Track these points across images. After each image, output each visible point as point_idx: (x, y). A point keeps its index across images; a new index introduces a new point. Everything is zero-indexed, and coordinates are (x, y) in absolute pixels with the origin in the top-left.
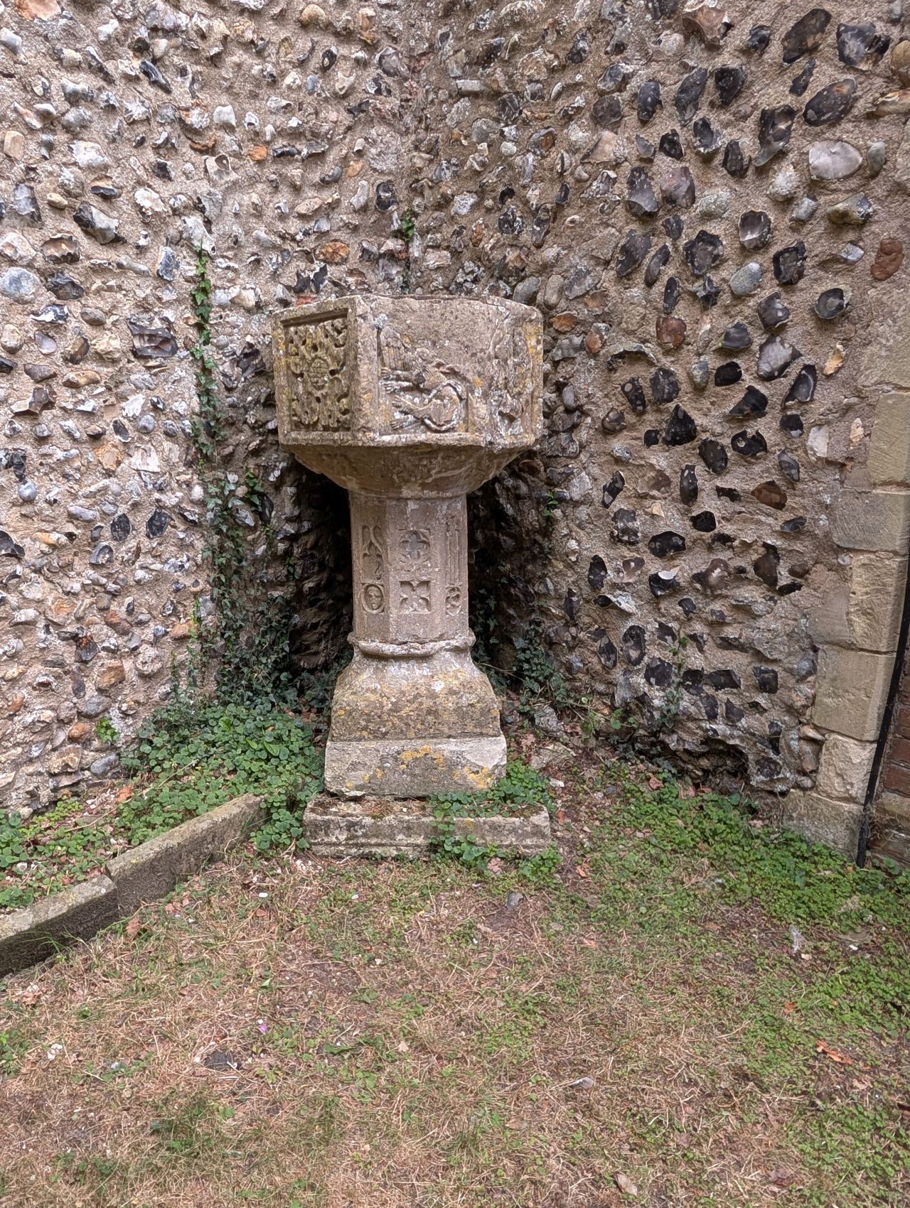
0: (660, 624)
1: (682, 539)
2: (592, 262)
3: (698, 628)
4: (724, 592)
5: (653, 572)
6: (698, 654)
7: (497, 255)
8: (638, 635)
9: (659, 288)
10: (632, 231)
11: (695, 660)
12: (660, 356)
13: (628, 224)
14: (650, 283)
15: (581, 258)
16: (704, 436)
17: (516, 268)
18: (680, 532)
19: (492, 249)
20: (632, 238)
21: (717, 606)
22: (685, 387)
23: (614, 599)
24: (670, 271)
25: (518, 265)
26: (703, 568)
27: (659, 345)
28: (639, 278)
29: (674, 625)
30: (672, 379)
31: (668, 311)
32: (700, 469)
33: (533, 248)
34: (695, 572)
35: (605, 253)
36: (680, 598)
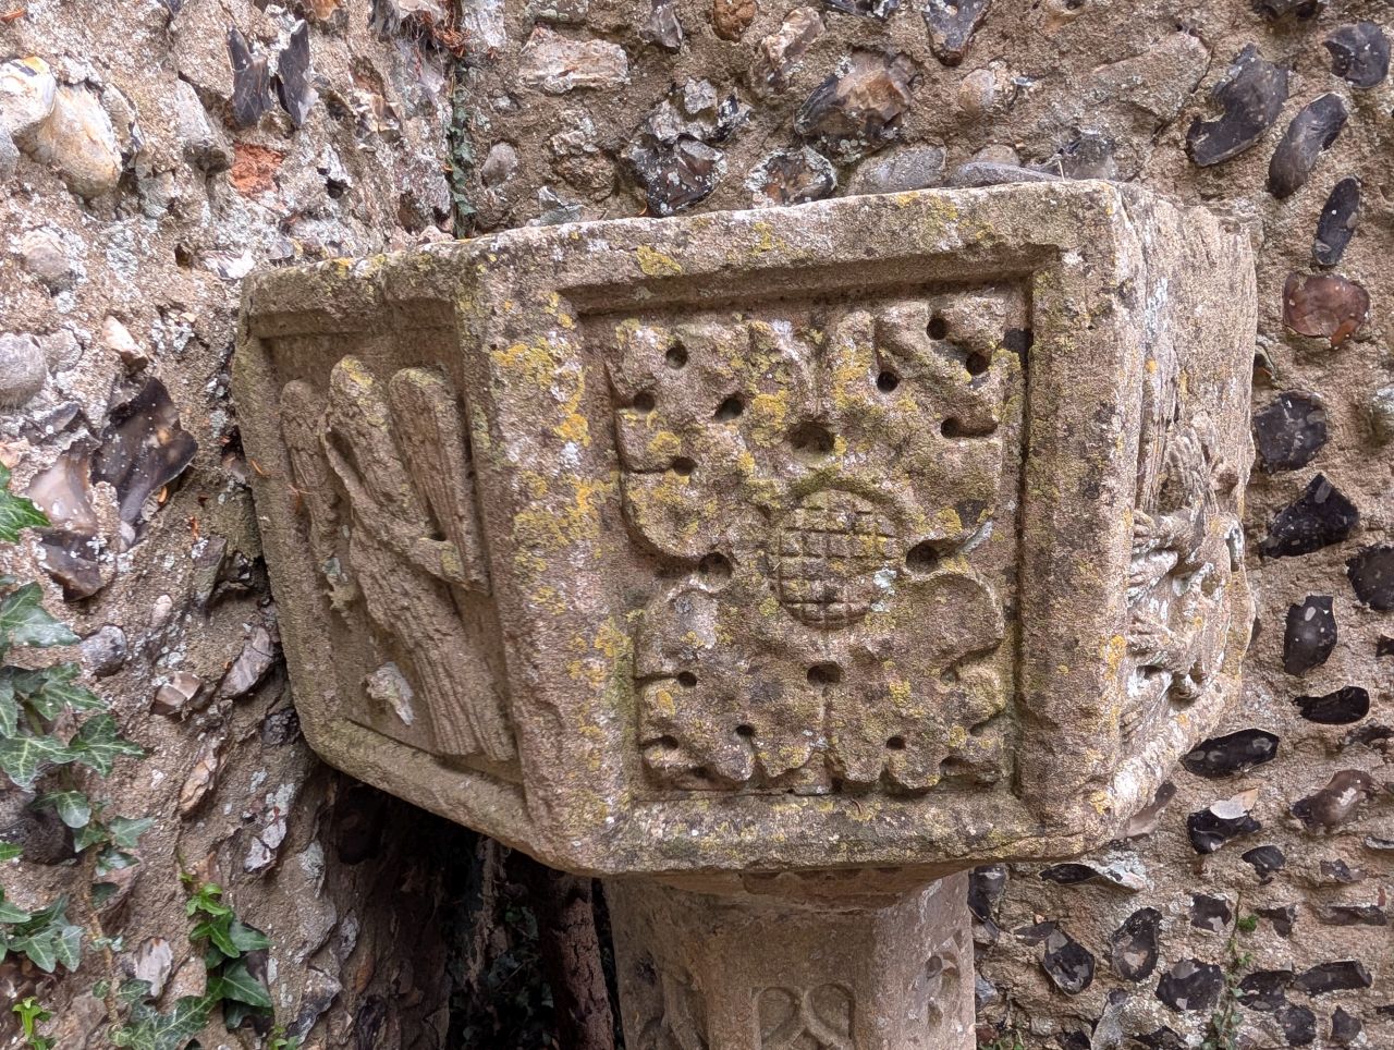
0: (1198, 899)
1: (1274, 739)
2: (1125, 122)
3: (1283, 894)
4: (1352, 826)
5: (1197, 807)
6: (1279, 941)
7: (806, 73)
8: (1147, 925)
9: (1306, 203)
10: (1249, 50)
11: (1275, 952)
12: (1287, 365)
13: (1234, 27)
14: (1281, 187)
15: (1089, 107)
16: (1370, 540)
17: (871, 116)
18: (1272, 728)
19: (791, 51)
20: (1249, 67)
21: (1333, 852)
22: (1340, 434)
23: (1101, 869)
24: (1339, 164)
25: (881, 107)
26: (1312, 789)
27: (1289, 340)
28: (1254, 175)
29: (1228, 896)
30: (1313, 418)
31: (1323, 263)
32: (1343, 606)
33: (931, 64)
34: (1296, 798)
35: (1164, 99)
36: (1249, 846)
